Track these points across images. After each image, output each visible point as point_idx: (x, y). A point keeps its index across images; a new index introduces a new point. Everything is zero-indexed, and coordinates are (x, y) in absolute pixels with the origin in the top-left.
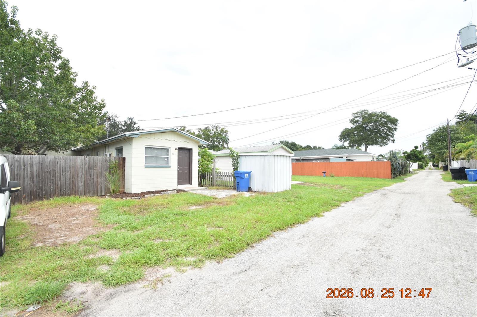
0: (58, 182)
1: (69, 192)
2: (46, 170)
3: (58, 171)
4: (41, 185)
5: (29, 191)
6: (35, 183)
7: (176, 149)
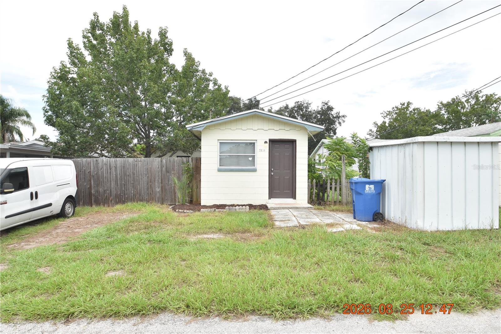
0: (137, 187)
1: (147, 197)
2: (128, 174)
3: (137, 175)
4: (123, 189)
5: (115, 194)
6: (119, 186)
7: (266, 142)
